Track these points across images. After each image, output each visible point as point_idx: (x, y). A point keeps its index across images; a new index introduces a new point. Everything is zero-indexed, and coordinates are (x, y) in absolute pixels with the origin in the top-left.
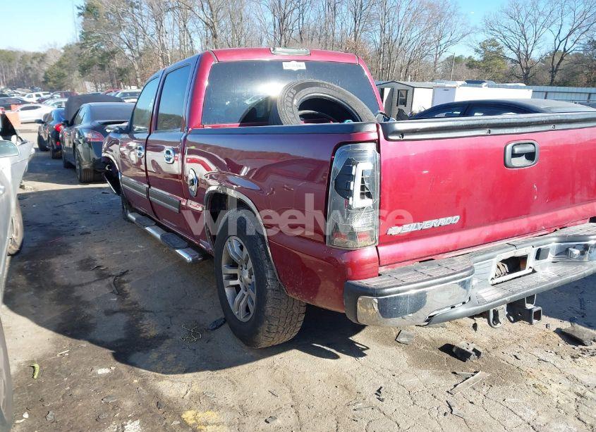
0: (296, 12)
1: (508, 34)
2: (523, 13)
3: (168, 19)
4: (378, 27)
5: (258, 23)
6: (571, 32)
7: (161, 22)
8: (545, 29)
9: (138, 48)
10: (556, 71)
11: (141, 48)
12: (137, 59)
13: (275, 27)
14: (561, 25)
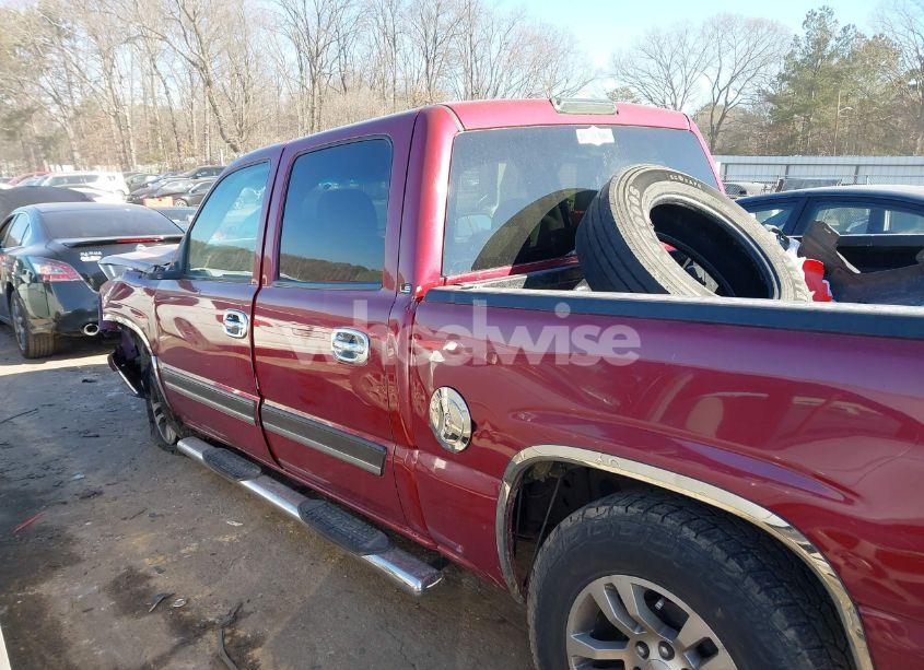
0: (334, 46)
1: (648, 80)
2: (667, 52)
3: (124, 57)
4: (460, 70)
5: (271, 64)
6: (733, 78)
7: (112, 60)
8: (697, 74)
9: (73, 103)
10: (717, 133)
11: (77, 103)
12: (71, 120)
13: (301, 69)
14: (720, 69)
